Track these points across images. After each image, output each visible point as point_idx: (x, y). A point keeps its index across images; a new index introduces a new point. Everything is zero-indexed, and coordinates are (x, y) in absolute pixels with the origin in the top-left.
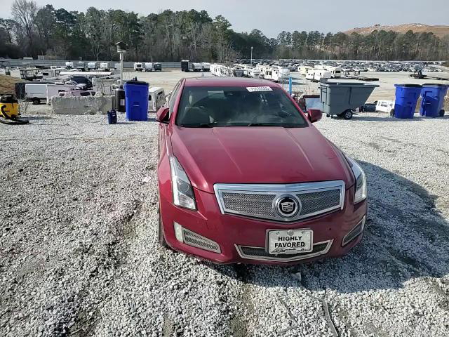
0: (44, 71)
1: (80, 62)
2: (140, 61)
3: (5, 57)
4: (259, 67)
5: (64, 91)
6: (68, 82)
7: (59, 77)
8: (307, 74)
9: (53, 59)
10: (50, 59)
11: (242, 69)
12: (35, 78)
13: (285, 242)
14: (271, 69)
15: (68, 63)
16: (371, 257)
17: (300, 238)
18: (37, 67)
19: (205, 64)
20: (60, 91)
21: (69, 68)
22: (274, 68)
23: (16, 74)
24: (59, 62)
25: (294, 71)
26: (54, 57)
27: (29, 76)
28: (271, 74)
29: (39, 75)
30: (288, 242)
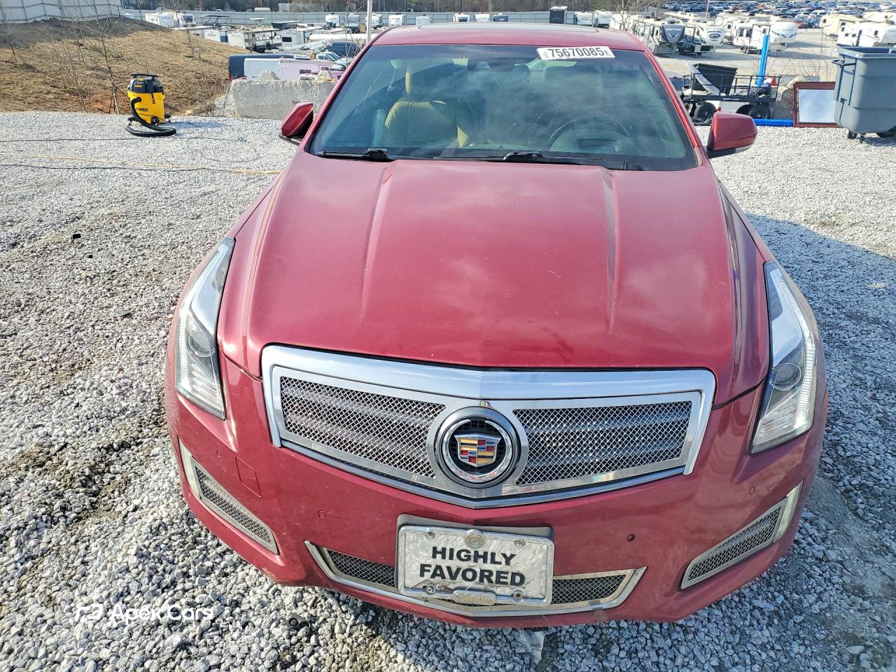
0: (285, 33)
1: (352, 15)
2: (466, 11)
3: (223, 8)
4: (723, 19)
5: (309, 72)
6: (321, 54)
7: (307, 45)
8: (841, 35)
9: (306, 11)
10: (299, 10)
11: (682, 24)
12: (269, 46)
13: (455, 564)
14: (753, 21)
15: (329, 18)
16: (816, 609)
17: (508, 559)
18: (275, 25)
19: (601, 15)
20: (302, 72)
21: (332, 25)
22: (759, 19)
23: (237, 40)
24: (312, 15)
25: (810, 26)
26: (307, 6)
27: (259, 43)
28: (749, 35)
29: (275, 41)
30: (464, 565)
